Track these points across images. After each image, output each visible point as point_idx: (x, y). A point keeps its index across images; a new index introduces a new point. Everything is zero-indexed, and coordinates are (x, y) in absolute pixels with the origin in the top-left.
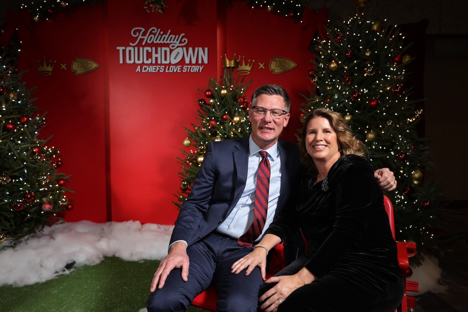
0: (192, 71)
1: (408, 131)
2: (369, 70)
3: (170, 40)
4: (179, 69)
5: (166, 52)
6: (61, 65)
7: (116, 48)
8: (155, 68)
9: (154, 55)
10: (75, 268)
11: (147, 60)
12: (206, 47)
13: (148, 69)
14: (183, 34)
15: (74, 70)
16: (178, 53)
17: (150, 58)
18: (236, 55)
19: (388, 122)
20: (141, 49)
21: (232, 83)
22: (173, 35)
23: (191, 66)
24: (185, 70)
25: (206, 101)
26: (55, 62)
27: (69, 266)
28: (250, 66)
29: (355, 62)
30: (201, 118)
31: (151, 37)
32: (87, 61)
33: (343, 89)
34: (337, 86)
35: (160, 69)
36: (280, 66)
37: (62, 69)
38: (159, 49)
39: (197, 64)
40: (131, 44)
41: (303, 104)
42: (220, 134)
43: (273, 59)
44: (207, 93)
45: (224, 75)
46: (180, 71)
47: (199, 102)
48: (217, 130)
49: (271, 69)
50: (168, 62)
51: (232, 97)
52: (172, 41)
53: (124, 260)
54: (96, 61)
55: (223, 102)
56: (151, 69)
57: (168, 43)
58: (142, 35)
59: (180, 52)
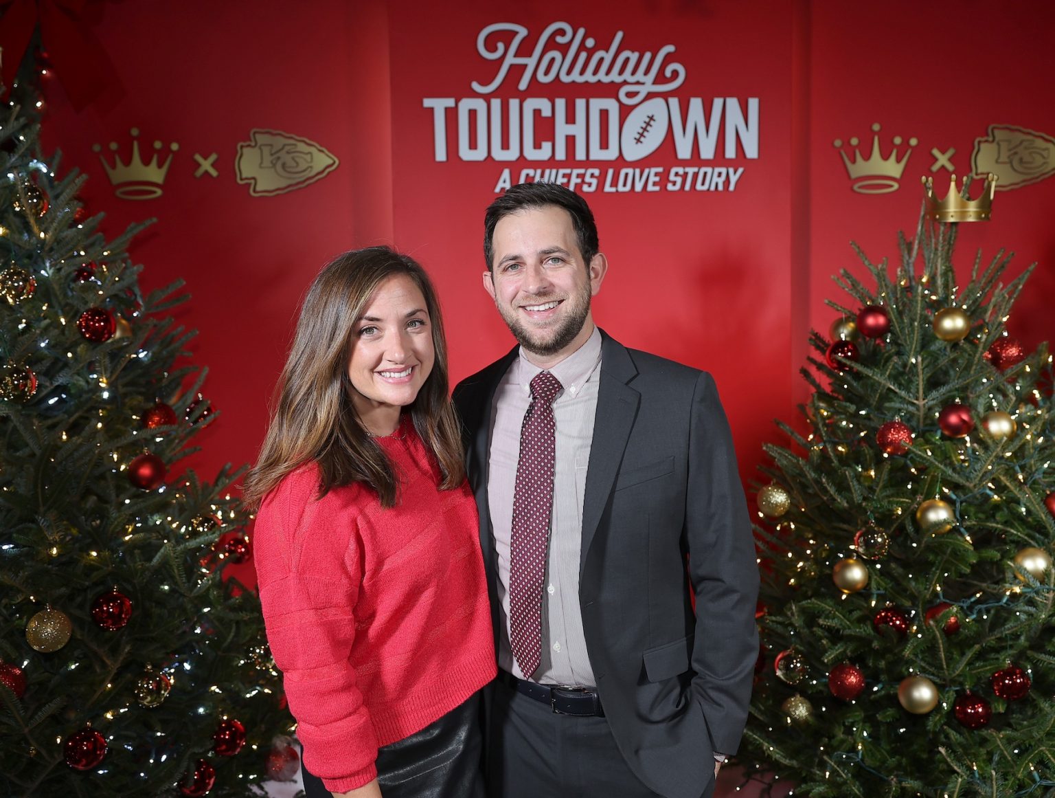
3: (621, 72)
4: (653, 179)
5: (604, 114)
6: (198, 158)
7: (422, 103)
8: (564, 176)
11: (537, 146)
12: (753, 96)
14: (670, 48)
15: (246, 179)
16: (651, 118)
20: (514, 104)
22: (633, 52)
23: (696, 169)
24: (674, 183)
26: (175, 147)
28: (898, 160)
31: (553, 60)
32: (295, 145)
36: (1011, 163)
37: (199, 173)
38: (580, 104)
39: (719, 158)
40: (476, 86)
42: (943, 489)
43: (987, 135)
44: (871, 321)
46: (657, 188)
47: (834, 351)
49: (977, 174)
50: (611, 154)
52: (627, 76)
54: (328, 145)
58: (517, 55)
59: (655, 118)
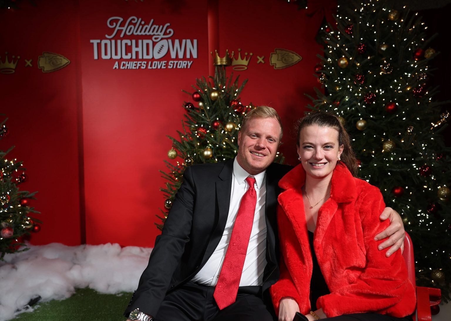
0: (178, 67)
1: (432, 139)
2: (385, 68)
3: (153, 32)
4: (164, 64)
5: (148, 45)
6: (26, 61)
7: (89, 41)
8: (135, 64)
9: (134, 49)
10: (40, 304)
11: (126, 54)
12: (195, 39)
13: (127, 65)
14: (168, 24)
15: (41, 67)
16: (163, 46)
17: (129, 52)
18: (228, 51)
19: (409, 128)
20: (119, 42)
21: (225, 83)
22: (157, 25)
23: (177, 62)
24: (170, 66)
25: (194, 105)
26: (19, 57)
27: (33, 302)
28: (247, 60)
29: (369, 58)
30: (189, 125)
31: (131, 28)
32: (56, 56)
33: (355, 90)
34: (348, 87)
35: (141, 66)
36: (282, 60)
37: (26, 65)
38: (140, 41)
39: (184, 58)
41: (309, 105)
42: (210, 145)
43: (274, 52)
44: (195, 96)
45: (215, 74)
46: (165, 67)
47: (186, 106)
48: (207, 140)
49: (271, 64)
50: (150, 57)
51: (225, 99)
52: (155, 33)
53: (99, 292)
54: (66, 56)
55: (213, 107)
56: (131, 66)
57: (150, 35)
58: (120, 26)
59: (164, 45)
